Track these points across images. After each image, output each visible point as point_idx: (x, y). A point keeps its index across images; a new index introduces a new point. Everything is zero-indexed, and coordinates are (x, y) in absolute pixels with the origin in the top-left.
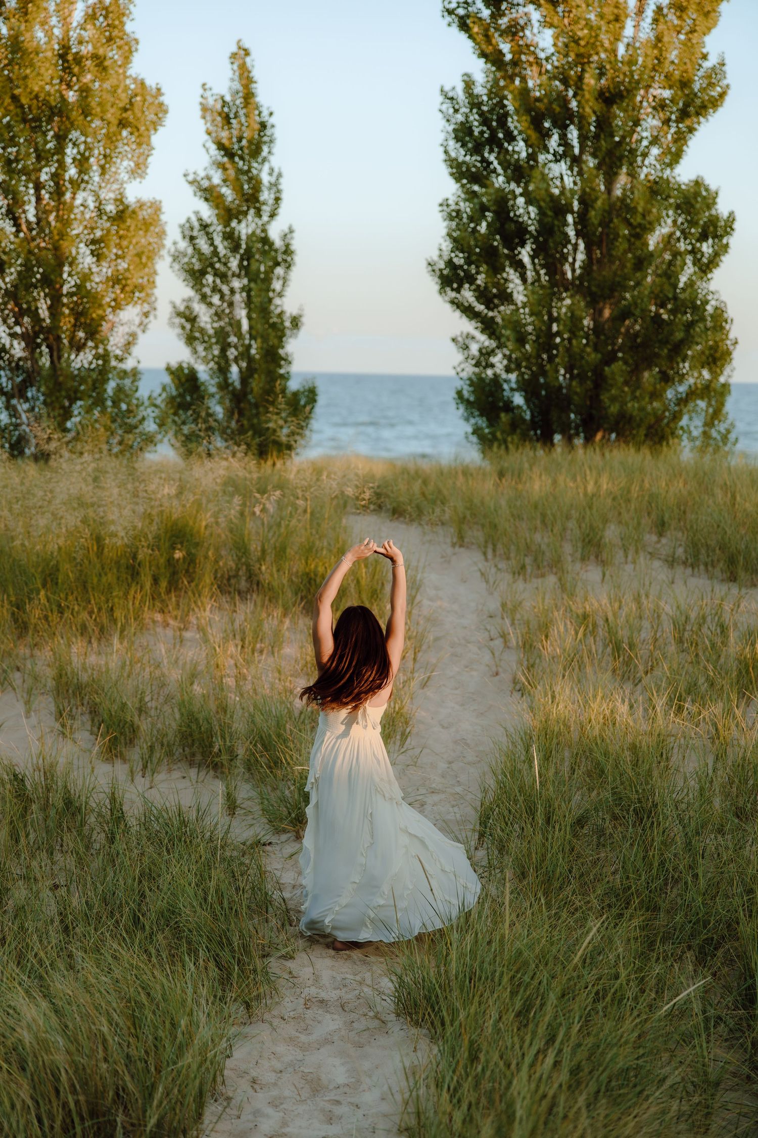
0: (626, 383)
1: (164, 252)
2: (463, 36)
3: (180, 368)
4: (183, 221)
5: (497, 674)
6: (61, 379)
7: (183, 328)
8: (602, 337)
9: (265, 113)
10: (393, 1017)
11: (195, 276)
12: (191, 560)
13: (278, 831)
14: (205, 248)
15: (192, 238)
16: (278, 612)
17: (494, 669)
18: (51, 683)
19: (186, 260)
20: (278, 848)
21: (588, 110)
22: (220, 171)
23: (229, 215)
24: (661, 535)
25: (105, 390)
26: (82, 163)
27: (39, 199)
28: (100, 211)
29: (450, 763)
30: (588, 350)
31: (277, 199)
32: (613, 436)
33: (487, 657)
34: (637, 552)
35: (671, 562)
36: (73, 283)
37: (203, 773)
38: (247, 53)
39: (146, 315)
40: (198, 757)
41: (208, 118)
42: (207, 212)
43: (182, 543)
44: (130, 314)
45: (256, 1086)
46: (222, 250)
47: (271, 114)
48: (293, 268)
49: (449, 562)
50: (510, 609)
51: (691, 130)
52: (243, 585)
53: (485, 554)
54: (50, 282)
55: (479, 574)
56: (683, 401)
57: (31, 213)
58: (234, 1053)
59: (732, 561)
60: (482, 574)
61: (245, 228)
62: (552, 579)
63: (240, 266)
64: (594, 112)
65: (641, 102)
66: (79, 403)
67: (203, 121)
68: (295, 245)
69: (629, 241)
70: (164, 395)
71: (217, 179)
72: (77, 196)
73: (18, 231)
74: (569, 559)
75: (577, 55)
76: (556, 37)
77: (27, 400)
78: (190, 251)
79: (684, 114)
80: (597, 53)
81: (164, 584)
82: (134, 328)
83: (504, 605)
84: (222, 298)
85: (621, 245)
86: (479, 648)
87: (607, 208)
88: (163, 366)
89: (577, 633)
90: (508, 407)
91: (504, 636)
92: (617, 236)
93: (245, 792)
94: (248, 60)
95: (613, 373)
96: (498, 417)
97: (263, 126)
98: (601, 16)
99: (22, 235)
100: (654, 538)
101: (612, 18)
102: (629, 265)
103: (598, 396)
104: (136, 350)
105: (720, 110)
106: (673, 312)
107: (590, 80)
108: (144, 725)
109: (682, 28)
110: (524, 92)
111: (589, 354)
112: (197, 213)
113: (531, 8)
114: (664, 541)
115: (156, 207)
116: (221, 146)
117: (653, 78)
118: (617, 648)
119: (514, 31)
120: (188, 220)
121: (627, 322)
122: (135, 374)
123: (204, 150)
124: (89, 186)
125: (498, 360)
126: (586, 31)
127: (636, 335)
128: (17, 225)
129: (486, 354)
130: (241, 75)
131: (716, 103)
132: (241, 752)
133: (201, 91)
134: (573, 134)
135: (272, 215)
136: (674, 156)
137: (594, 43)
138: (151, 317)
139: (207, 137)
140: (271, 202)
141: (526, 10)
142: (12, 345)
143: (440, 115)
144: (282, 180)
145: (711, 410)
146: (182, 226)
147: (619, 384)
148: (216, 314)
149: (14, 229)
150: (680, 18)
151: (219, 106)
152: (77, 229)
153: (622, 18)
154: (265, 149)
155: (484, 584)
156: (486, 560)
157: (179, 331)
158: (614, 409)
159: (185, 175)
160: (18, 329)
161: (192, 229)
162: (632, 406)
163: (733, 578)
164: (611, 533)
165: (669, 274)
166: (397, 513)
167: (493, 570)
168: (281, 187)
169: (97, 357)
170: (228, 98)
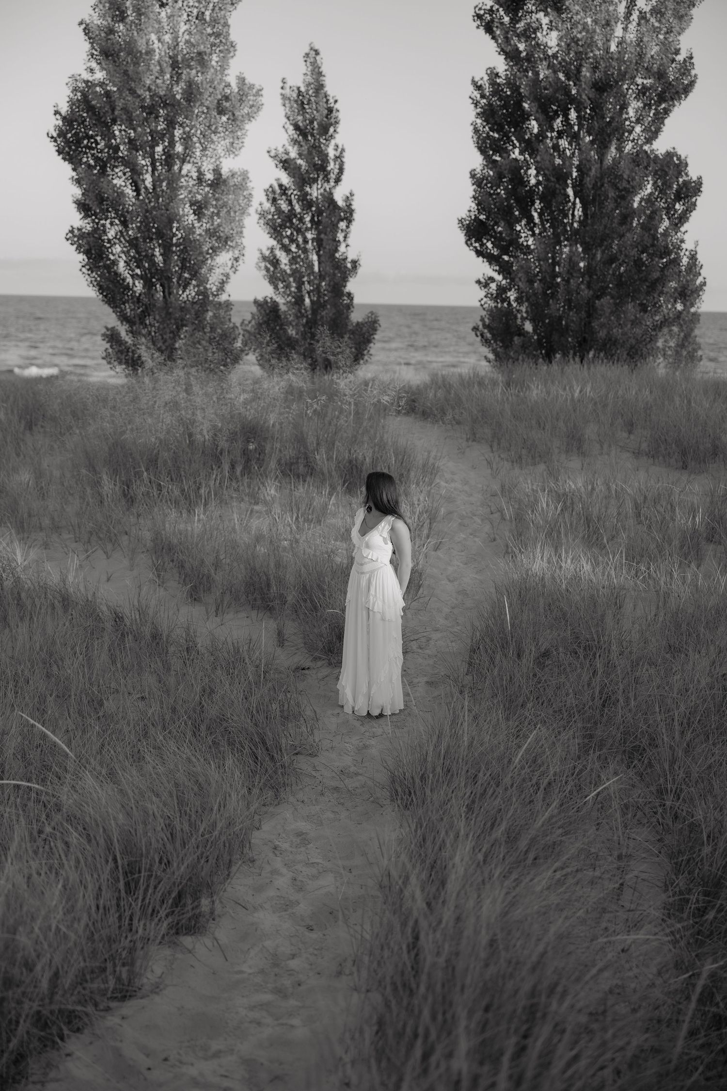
0: (612, 313)
1: (252, 210)
2: (488, 37)
3: (266, 302)
4: (267, 186)
5: (495, 540)
6: (171, 310)
7: (267, 270)
8: (595, 277)
9: (331, 101)
10: (388, 802)
11: (276, 230)
12: (261, 451)
13: (316, 659)
14: (284, 207)
15: (274, 200)
16: (326, 491)
17: (492, 536)
18: (149, 544)
19: (270, 217)
20: (314, 672)
21: (584, 97)
22: (296, 147)
23: (303, 180)
24: (630, 432)
25: (205, 319)
26: (187, 140)
27: (154, 169)
28: (200, 180)
29: (453, 608)
30: (583, 287)
31: (341, 170)
32: (602, 355)
33: (487, 528)
34: (610, 446)
35: (637, 454)
36: (180, 236)
37: (261, 615)
38: (317, 53)
39: (236, 260)
40: (259, 602)
41: (288, 105)
42: (285, 179)
43: (254, 438)
44: (224, 258)
45: (276, 852)
46: (298, 208)
47: (336, 101)
48: (354, 223)
49: (464, 453)
50: (506, 490)
51: (667, 112)
52: (302, 469)
53: (491, 447)
54: (164, 237)
55: (485, 462)
56: (658, 327)
57: (148, 180)
58: (263, 827)
59: (684, 453)
60: (488, 463)
61: (315, 192)
62: (542, 467)
63: (312, 221)
64: (589, 99)
65: (627, 89)
66: (185, 329)
67: (283, 108)
68: (355, 206)
69: (616, 201)
70: (253, 322)
71: (293, 154)
72: (184, 167)
73: (138, 194)
74: (556, 451)
75: (576, 53)
76: (561, 39)
77: (146, 326)
78: (273, 209)
79: (661, 99)
80: (592, 51)
81: (239, 469)
82: (227, 270)
83: (503, 487)
84: (298, 246)
85: (610, 205)
86: (482, 520)
87: (598, 175)
88: (252, 299)
89: (556, 508)
90: (521, 332)
91: (501, 511)
92: (607, 197)
93: (291, 628)
94: (318, 58)
95: (602, 305)
96: (511, 341)
97: (330, 110)
98: (595, 22)
99: (141, 198)
100: (625, 435)
101: (603, 22)
102: (616, 221)
103: (590, 323)
104: (228, 288)
105: (691, 95)
106: (651, 256)
107: (586, 72)
108: (218, 577)
109: (661, 30)
110: (536, 81)
111: (583, 291)
112: (278, 180)
113: (541, 15)
114: (632, 437)
115: (245, 175)
116: (297, 127)
117: (637, 70)
118: (588, 520)
119: (528, 34)
120: (271, 186)
121: (614, 266)
122: (228, 305)
123: (283, 130)
124: (192, 159)
125: (512, 295)
126: (584, 34)
127: (621, 275)
128: (137, 190)
129: (502, 291)
130: (313, 71)
131: (687, 89)
132: (290, 598)
133: (282, 84)
134: (573, 115)
135: (338, 180)
136: (653, 134)
137: (591, 44)
138: (241, 262)
139: (286, 120)
140: (336, 171)
141: (538, 16)
142: (134, 284)
143: (471, 101)
144: (344, 154)
145: (682, 335)
146: (266, 191)
147: (607, 315)
148: (293, 258)
149: (135, 194)
150: (660, 21)
151: (295, 95)
152: (183, 194)
153: (613, 23)
154: (332, 130)
155: (489, 471)
156: (492, 452)
157: (264, 272)
158: (602, 334)
159: (268, 152)
160: (138, 271)
161: (274, 192)
162: (617, 332)
163: (685, 467)
164: (590, 431)
165: (649, 227)
166: (425, 415)
167: (497, 459)
168: (344, 160)
169: (198, 293)
170: (303, 89)
